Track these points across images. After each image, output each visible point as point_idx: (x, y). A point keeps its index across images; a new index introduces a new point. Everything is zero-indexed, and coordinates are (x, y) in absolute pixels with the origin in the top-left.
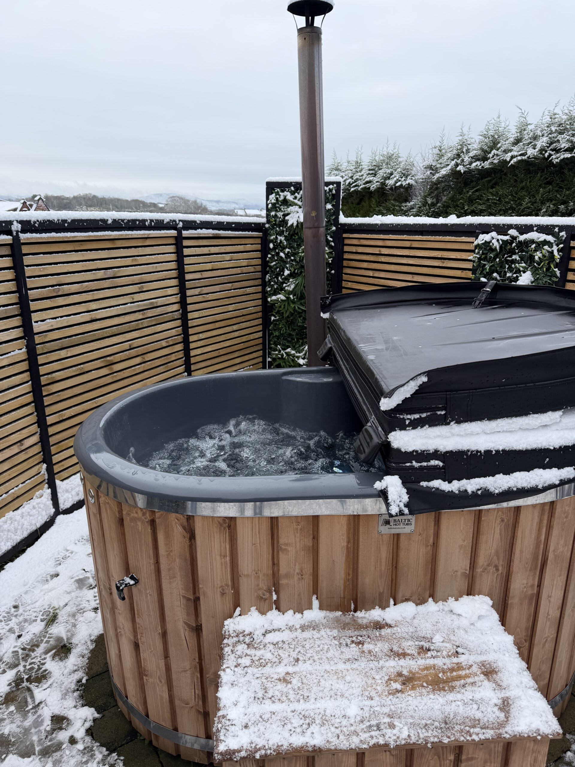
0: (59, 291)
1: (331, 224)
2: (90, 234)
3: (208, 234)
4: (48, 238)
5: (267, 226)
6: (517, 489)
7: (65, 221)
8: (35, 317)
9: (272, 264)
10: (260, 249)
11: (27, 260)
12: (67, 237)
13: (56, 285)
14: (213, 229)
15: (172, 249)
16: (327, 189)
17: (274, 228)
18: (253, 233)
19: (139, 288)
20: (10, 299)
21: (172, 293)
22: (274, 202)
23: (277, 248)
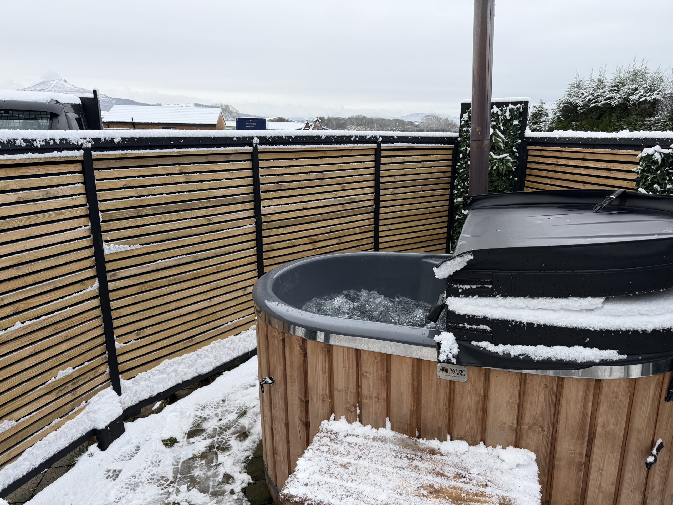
0: (281, 186)
1: (517, 138)
2: (308, 146)
3: (403, 146)
4: (277, 149)
5: (459, 139)
6: (557, 360)
7: (290, 137)
8: (263, 203)
9: (461, 171)
10: (451, 158)
11: (261, 164)
12: (290, 148)
13: (280, 182)
14: (408, 143)
15: (372, 158)
16: (515, 107)
17: (465, 141)
18: (446, 145)
19: (342, 187)
20: (248, 189)
21: (368, 192)
22: (466, 119)
23: (466, 158)
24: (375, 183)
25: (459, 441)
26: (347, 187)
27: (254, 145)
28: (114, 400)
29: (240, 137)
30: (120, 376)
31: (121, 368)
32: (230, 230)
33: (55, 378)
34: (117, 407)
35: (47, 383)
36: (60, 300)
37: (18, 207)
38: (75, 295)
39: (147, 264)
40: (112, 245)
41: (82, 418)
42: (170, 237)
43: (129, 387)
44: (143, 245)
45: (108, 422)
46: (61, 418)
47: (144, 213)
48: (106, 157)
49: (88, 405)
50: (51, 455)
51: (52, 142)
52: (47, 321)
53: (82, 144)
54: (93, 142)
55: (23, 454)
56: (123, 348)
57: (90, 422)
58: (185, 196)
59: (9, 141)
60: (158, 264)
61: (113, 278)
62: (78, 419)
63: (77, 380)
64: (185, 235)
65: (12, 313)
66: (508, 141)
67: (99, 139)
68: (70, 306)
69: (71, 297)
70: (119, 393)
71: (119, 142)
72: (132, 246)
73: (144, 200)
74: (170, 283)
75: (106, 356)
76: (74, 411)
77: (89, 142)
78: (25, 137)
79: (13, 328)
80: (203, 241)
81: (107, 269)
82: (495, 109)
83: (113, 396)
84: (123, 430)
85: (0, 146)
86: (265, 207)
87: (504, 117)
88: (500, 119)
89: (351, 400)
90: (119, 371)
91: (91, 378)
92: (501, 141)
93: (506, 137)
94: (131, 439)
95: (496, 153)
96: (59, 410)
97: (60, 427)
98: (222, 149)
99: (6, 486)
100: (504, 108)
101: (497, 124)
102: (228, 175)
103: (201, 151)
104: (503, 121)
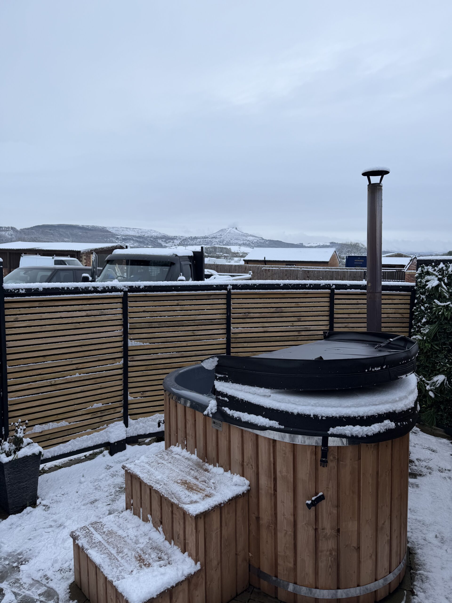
0: (248, 316)
2: (269, 291)
4: (245, 292)
5: (415, 288)
7: (255, 285)
8: (232, 326)
10: (409, 303)
11: (232, 301)
12: (255, 292)
13: (247, 313)
14: (361, 290)
15: (327, 299)
17: (420, 290)
18: (401, 292)
19: (298, 319)
20: (222, 316)
21: (323, 324)
22: (420, 272)
23: (420, 303)
24: (330, 318)
25: (221, 468)
26: (303, 319)
27: (228, 290)
28: (122, 429)
29: (218, 285)
30: (129, 416)
31: (130, 412)
32: (207, 341)
33: (92, 407)
34: (123, 434)
35: (87, 409)
36: (100, 366)
37: (86, 318)
38: (109, 365)
39: (152, 355)
40: (133, 341)
41: (103, 433)
42: (167, 341)
43: (133, 424)
44: (151, 343)
45: (116, 440)
46: (92, 429)
47: (153, 326)
48: (135, 296)
49: (108, 427)
50: (83, 447)
51: (107, 288)
52: (92, 376)
53: (123, 289)
54: (129, 288)
55: (70, 441)
56: (132, 400)
58: (179, 318)
59: (86, 288)
60: (158, 355)
61: (132, 360)
62: (101, 433)
63: (103, 412)
64: (176, 341)
65: (75, 368)
67: (132, 287)
68: (106, 371)
69: (106, 366)
70: (127, 426)
71: (142, 288)
72: (144, 343)
73: (154, 319)
74: (165, 367)
75: (122, 403)
76: (99, 428)
77: (127, 288)
78: (94, 286)
79: (74, 376)
80: (188, 345)
81: (129, 354)
82: (442, 265)
83: (123, 427)
84: (124, 448)
85: (81, 290)
86: (234, 328)
87: (448, 272)
88: (445, 273)
89: (183, 435)
90: (128, 413)
91: (112, 413)
92: (445, 291)
93: (451, 288)
94: (127, 454)
95: (443, 301)
96: (92, 425)
97: (90, 434)
98: (205, 292)
99: (59, 454)
100: (448, 264)
101: (443, 277)
102: (209, 307)
103: (191, 293)
104: (447, 275)
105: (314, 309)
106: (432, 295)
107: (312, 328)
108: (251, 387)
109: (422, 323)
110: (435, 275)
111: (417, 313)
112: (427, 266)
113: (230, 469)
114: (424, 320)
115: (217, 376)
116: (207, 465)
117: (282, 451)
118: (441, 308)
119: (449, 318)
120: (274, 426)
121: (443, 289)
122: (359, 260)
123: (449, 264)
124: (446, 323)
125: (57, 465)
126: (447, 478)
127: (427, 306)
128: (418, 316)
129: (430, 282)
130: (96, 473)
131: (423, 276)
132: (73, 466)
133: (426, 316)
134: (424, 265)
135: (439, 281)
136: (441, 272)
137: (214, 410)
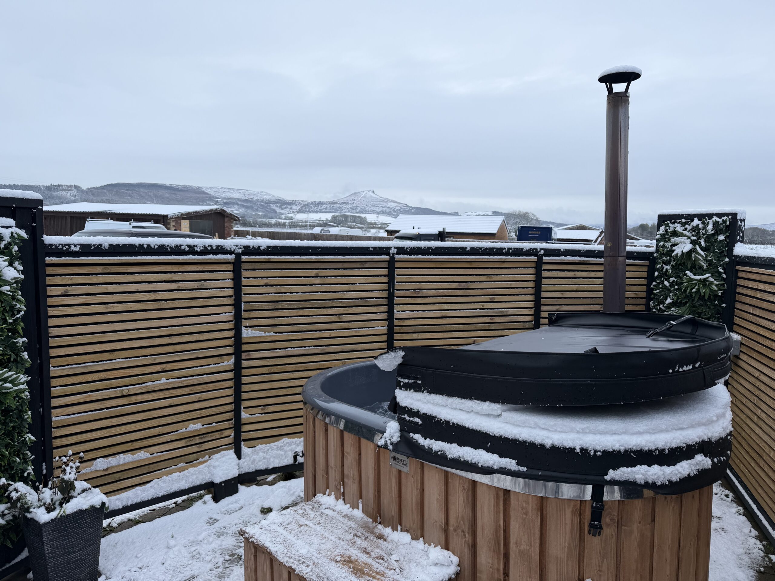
0: (419, 293)
1: (725, 256)
2: (450, 257)
3: (573, 260)
4: (415, 258)
5: (655, 255)
7: (430, 248)
8: (396, 308)
10: (646, 276)
11: (397, 272)
12: (430, 258)
13: (417, 289)
14: (580, 256)
15: (532, 271)
16: (720, 220)
17: (662, 258)
18: (636, 261)
19: (491, 299)
20: (382, 294)
21: (526, 306)
22: (663, 233)
23: (663, 277)
24: (535, 298)
25: (406, 533)
26: (497, 298)
27: (391, 255)
28: (233, 462)
29: (376, 248)
30: (242, 443)
31: (244, 436)
32: (359, 329)
33: (186, 429)
34: (234, 469)
35: (179, 432)
36: (199, 368)
37: (177, 293)
38: (212, 366)
39: (278, 350)
40: (250, 330)
41: (203, 468)
42: (301, 330)
43: (249, 455)
44: (276, 333)
45: (224, 479)
46: (186, 463)
47: (280, 307)
48: (252, 260)
49: (210, 459)
50: (172, 491)
51: (209, 248)
52: (186, 382)
53: (234, 250)
54: (243, 249)
55: (151, 482)
56: (248, 418)
57: (209, 475)
58: (319, 296)
59: (176, 246)
60: (288, 351)
61: (247, 357)
62: (200, 468)
63: (205, 436)
65: (160, 370)
66: (712, 260)
67: (249, 247)
68: (207, 374)
69: (209, 367)
70: (239, 457)
71: (264, 250)
72: (267, 333)
73: (282, 296)
74: (297, 369)
75: (232, 422)
76: (198, 461)
77: (240, 248)
78: (189, 244)
79: (159, 382)
80: (331, 336)
81: (243, 349)
82: (696, 222)
83: (233, 458)
84: (236, 491)
85: (169, 250)
86: (399, 311)
87: (706, 231)
88: (701, 233)
89: (338, 478)
90: (242, 438)
91: (217, 437)
92: (702, 259)
93: (710, 254)
94: (240, 500)
95: (698, 273)
96: (186, 457)
97: (184, 471)
98: (358, 258)
99: (134, 503)
100: (706, 220)
101: (698, 239)
102: (362, 280)
103: (336, 258)
104: (705, 236)
105: (514, 284)
106: (681, 264)
107: (510, 312)
108: (463, 401)
109: (665, 305)
110: (685, 236)
111: (658, 291)
112: (674, 223)
113: (423, 536)
114: (669, 301)
115: (400, 382)
116: (380, 527)
117: (520, 509)
118: (696, 284)
119: (706, 297)
120: (509, 468)
121: (698, 256)
122: (534, 232)
123: (708, 220)
124: (701, 305)
125: (131, 518)
126: (720, 530)
127: (674, 281)
128: (658, 294)
129: (678, 246)
130: (193, 530)
131: (667, 238)
132: (157, 520)
133: (671, 294)
134: (669, 222)
135: (692, 245)
136: (694, 231)
137: (396, 438)
